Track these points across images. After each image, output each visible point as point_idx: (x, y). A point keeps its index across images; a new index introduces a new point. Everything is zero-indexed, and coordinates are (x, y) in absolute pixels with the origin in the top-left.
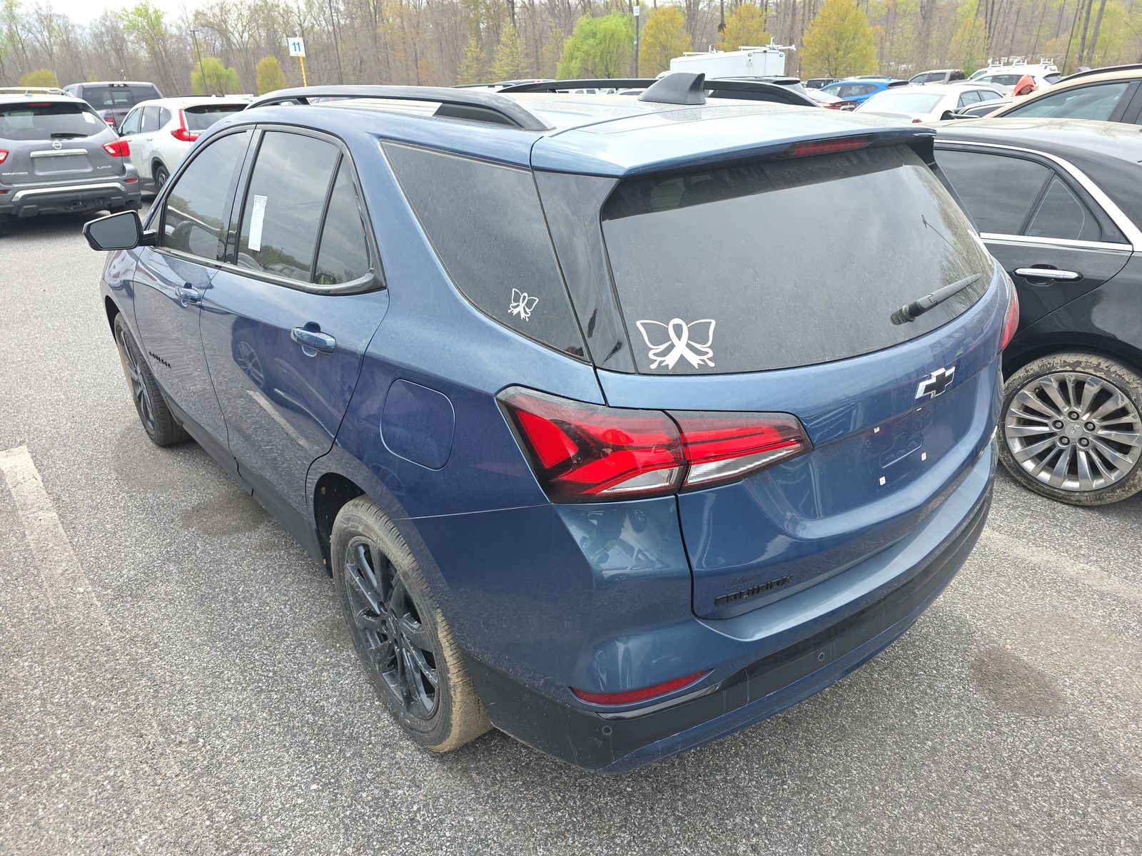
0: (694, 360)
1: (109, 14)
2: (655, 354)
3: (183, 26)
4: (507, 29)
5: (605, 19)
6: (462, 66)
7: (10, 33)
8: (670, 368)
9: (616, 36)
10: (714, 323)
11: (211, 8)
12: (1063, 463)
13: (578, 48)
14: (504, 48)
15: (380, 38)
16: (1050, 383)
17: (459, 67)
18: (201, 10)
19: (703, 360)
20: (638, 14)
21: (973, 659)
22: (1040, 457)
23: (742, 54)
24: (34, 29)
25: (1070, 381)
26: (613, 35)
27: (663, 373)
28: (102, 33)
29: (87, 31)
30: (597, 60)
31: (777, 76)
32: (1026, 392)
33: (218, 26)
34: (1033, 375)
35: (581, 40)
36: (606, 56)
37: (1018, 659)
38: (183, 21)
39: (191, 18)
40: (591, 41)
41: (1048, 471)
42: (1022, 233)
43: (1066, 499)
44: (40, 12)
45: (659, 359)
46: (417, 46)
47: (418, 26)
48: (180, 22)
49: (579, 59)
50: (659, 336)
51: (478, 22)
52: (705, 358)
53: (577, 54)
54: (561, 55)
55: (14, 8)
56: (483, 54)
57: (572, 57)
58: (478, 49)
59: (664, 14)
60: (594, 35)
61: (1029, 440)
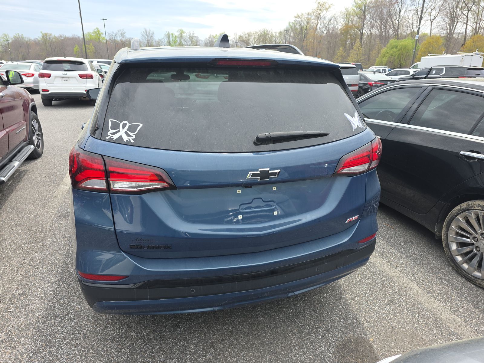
0: (125, 138)
1: (211, 36)
2: (110, 133)
3: (234, 41)
4: (358, 43)
5: (403, 40)
6: (334, 58)
7: (180, 42)
8: (114, 140)
9: (407, 48)
10: (142, 125)
11: (245, 35)
12: (475, 261)
13: (388, 52)
14: (354, 52)
15: (304, 46)
16: (471, 215)
17: (334, 59)
18: (241, 35)
19: (129, 139)
20: (418, 38)
21: (346, 338)
22: (464, 255)
23: (459, 56)
24: (187, 41)
25: (481, 215)
26: (405, 47)
27: (111, 141)
28: (208, 43)
29: (203, 42)
30: (396, 58)
31: (471, 66)
32: (459, 218)
33: (246, 41)
34: (463, 209)
35: (390, 49)
36: (401, 56)
37: (371, 346)
38: (235, 39)
39: (238, 38)
40: (394, 50)
41: (468, 264)
42: (471, 133)
43: (474, 282)
44: (190, 35)
45: (111, 135)
46: (318, 50)
47: (320, 42)
48: (234, 40)
49: (387, 57)
50: (116, 126)
51: (346, 41)
52: (131, 138)
53: (387, 55)
54: (379, 55)
55: (183, 34)
56: (345, 54)
57: (384, 56)
58: (343, 52)
59: (433, 39)
60: (396, 47)
61: (462, 245)
